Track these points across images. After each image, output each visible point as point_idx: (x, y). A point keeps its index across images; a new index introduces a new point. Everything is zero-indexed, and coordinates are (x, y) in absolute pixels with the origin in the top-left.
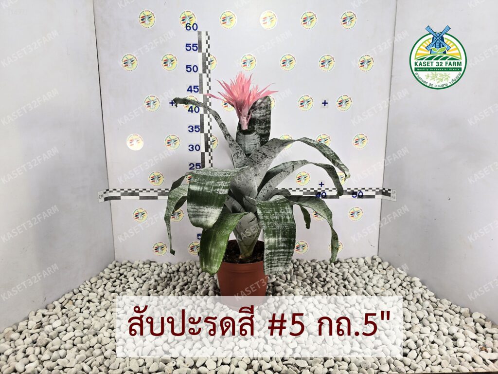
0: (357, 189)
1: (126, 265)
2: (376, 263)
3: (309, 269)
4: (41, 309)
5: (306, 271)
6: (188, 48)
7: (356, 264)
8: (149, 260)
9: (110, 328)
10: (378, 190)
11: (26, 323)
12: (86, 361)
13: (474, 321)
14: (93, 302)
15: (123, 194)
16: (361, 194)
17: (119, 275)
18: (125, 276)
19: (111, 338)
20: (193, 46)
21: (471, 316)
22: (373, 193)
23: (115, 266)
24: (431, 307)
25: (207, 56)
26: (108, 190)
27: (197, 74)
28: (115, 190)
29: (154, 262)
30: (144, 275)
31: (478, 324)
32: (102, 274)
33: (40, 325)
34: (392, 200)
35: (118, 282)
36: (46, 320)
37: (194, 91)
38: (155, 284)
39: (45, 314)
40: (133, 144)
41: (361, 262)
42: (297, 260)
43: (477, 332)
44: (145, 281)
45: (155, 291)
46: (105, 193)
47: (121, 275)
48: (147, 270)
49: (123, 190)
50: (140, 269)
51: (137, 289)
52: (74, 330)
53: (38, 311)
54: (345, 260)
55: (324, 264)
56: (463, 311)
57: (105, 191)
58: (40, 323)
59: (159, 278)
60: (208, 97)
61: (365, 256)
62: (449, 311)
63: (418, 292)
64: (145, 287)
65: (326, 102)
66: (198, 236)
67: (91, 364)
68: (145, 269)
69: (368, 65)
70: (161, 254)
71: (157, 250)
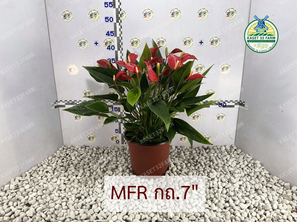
0: (222, 101)
1: (70, 148)
2: (233, 150)
3: (188, 153)
4: (18, 176)
5: (186, 155)
6: (106, 5)
7: (220, 150)
8: (85, 145)
9: (59, 190)
10: (237, 102)
11: (9, 186)
12: (43, 211)
13: (292, 192)
14: (50, 173)
15: (66, 104)
16: (225, 104)
18: (70, 156)
19: (59, 197)
20: (110, 4)
21: (291, 189)
22: (234, 104)
23: (64, 149)
24: (265, 181)
25: (119, 10)
26: (57, 101)
27: (112, 24)
28: (61, 101)
29: (88, 147)
30: (82, 155)
31: (294, 194)
32: (55, 154)
33: (17, 187)
34: (245, 109)
35: (65, 159)
36: (20, 184)
37: (111, 35)
38: (88, 162)
39: (20, 180)
40: (71, 71)
41: (224, 148)
42: (180, 147)
43: (293, 199)
44: (82, 159)
45: (88, 166)
46: (55, 103)
47: (67, 155)
49: (66, 101)
50: (79, 151)
51: (77, 164)
52: (37, 191)
53: (16, 178)
54: (212, 147)
56: (286, 184)
58: (17, 185)
59: (91, 157)
60: (120, 39)
61: (226, 145)
62: (277, 184)
63: (258, 171)
64: (82, 163)
65: (202, 42)
66: (116, 131)
67: (46, 213)
68: (82, 151)
69: (232, 15)
70: (92, 142)
71: (90, 139)
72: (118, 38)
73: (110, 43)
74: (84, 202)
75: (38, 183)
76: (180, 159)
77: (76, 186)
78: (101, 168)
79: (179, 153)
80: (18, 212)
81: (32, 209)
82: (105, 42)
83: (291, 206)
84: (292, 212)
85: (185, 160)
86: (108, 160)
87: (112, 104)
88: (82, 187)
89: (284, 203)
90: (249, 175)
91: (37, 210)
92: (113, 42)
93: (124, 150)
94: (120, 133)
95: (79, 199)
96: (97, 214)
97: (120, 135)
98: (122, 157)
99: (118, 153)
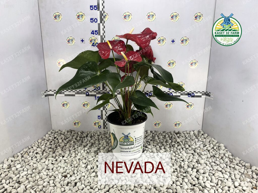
0: (191, 92)
1: (58, 132)
2: (200, 135)
4: (11, 157)
5: (160, 138)
6: (92, 8)
7: (189, 134)
8: (70, 130)
9: (47, 169)
10: (203, 93)
11: (2, 165)
12: (32, 188)
13: (252, 171)
14: (39, 154)
15: (55, 93)
16: (193, 95)
17: (54, 138)
18: (57, 139)
19: (47, 175)
20: (94, 7)
21: (251, 169)
22: (201, 94)
23: (52, 133)
24: (229, 161)
25: (103, 13)
26: (47, 91)
27: (97, 24)
28: (51, 90)
29: (74, 131)
30: (68, 138)
31: (254, 173)
32: (44, 137)
33: (10, 167)
34: (211, 99)
35: (53, 142)
36: (13, 164)
37: (95, 33)
38: (73, 144)
39: (13, 160)
40: (60, 65)
41: (192, 133)
42: (155, 131)
43: (253, 178)
44: (68, 142)
45: (74, 148)
46: (45, 92)
48: (69, 136)
49: (55, 90)
50: (65, 135)
51: (64, 146)
52: (28, 170)
53: (9, 158)
54: (182, 132)
55: (170, 134)
56: (247, 165)
57: (45, 91)
58: (10, 165)
59: (76, 140)
60: (103, 37)
61: (194, 130)
62: (239, 164)
63: (222, 153)
64: (68, 146)
65: (174, 41)
66: (98, 117)
67: (35, 190)
68: (69, 135)
69: (200, 18)
70: (77, 127)
71: (75, 124)
72: (101, 36)
73: (95, 40)
74: (69, 180)
75: (28, 163)
76: (155, 142)
77: (63, 166)
78: (85, 150)
79: (153, 137)
80: (10, 189)
81: (22, 187)
82: (90, 40)
83: (252, 183)
84: (252, 189)
85: (159, 143)
86: (91, 143)
87: (95, 93)
88: (68, 166)
89: (245, 181)
90: (215, 157)
91: (27, 187)
92: (97, 40)
93: (105, 134)
94: (102, 119)
95: (65, 178)
96: (81, 191)
97: (102, 121)
98: (104, 141)
99: (100, 137)
